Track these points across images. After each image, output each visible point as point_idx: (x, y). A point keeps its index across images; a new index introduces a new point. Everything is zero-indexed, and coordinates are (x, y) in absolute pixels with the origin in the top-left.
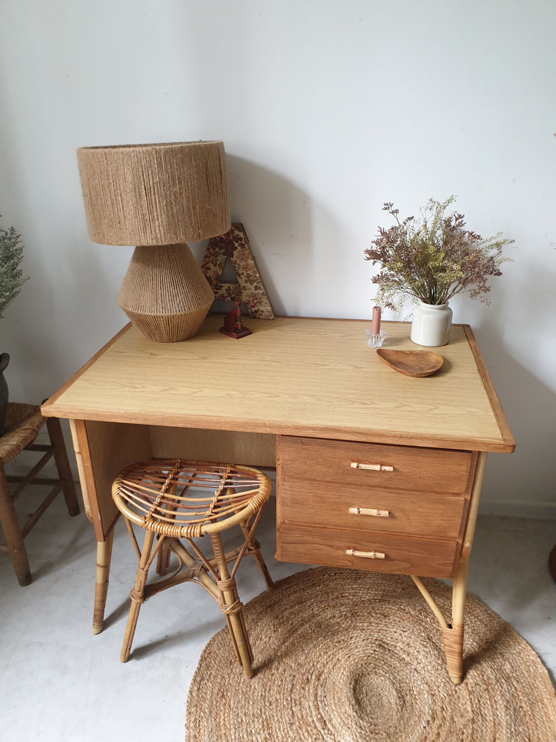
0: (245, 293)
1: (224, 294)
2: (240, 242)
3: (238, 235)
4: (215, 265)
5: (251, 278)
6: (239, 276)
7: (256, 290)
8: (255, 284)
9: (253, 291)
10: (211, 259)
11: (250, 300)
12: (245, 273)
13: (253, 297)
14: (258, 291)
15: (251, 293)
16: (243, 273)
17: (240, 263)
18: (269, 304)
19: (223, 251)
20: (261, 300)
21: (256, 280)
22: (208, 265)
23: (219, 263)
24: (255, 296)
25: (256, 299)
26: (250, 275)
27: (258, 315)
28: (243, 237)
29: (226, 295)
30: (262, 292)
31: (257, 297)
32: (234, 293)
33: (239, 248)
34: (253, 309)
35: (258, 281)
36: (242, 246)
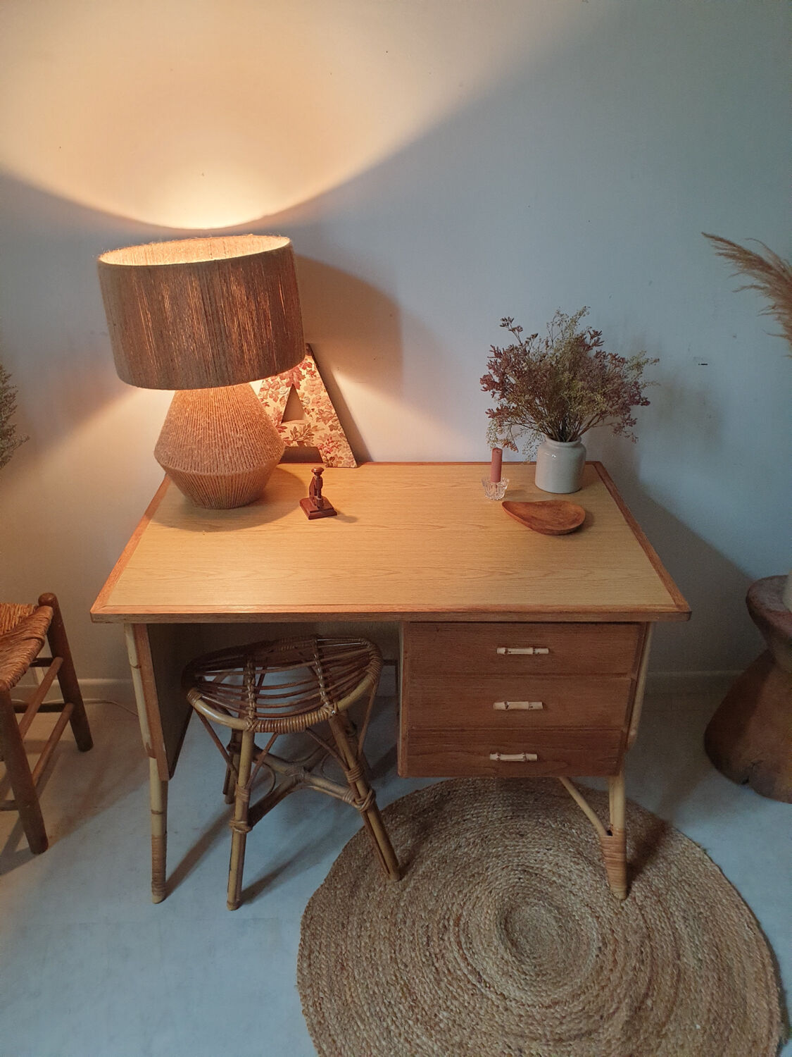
0: (316, 435)
1: (288, 438)
2: (309, 369)
4: (275, 400)
5: (324, 415)
6: (308, 414)
7: (331, 430)
8: (330, 423)
9: (328, 431)
10: (270, 392)
11: (324, 443)
12: (316, 409)
13: (328, 440)
14: (334, 431)
15: (326, 435)
16: (313, 410)
17: (310, 396)
18: (349, 448)
19: (285, 381)
20: (339, 443)
21: (331, 418)
22: (265, 401)
23: (280, 396)
24: (331, 438)
25: (332, 442)
26: (323, 411)
27: (334, 463)
28: (313, 362)
29: (291, 439)
30: (339, 433)
31: (333, 439)
32: (301, 436)
33: (308, 377)
34: (329, 456)
35: (335, 418)
36: (312, 374)
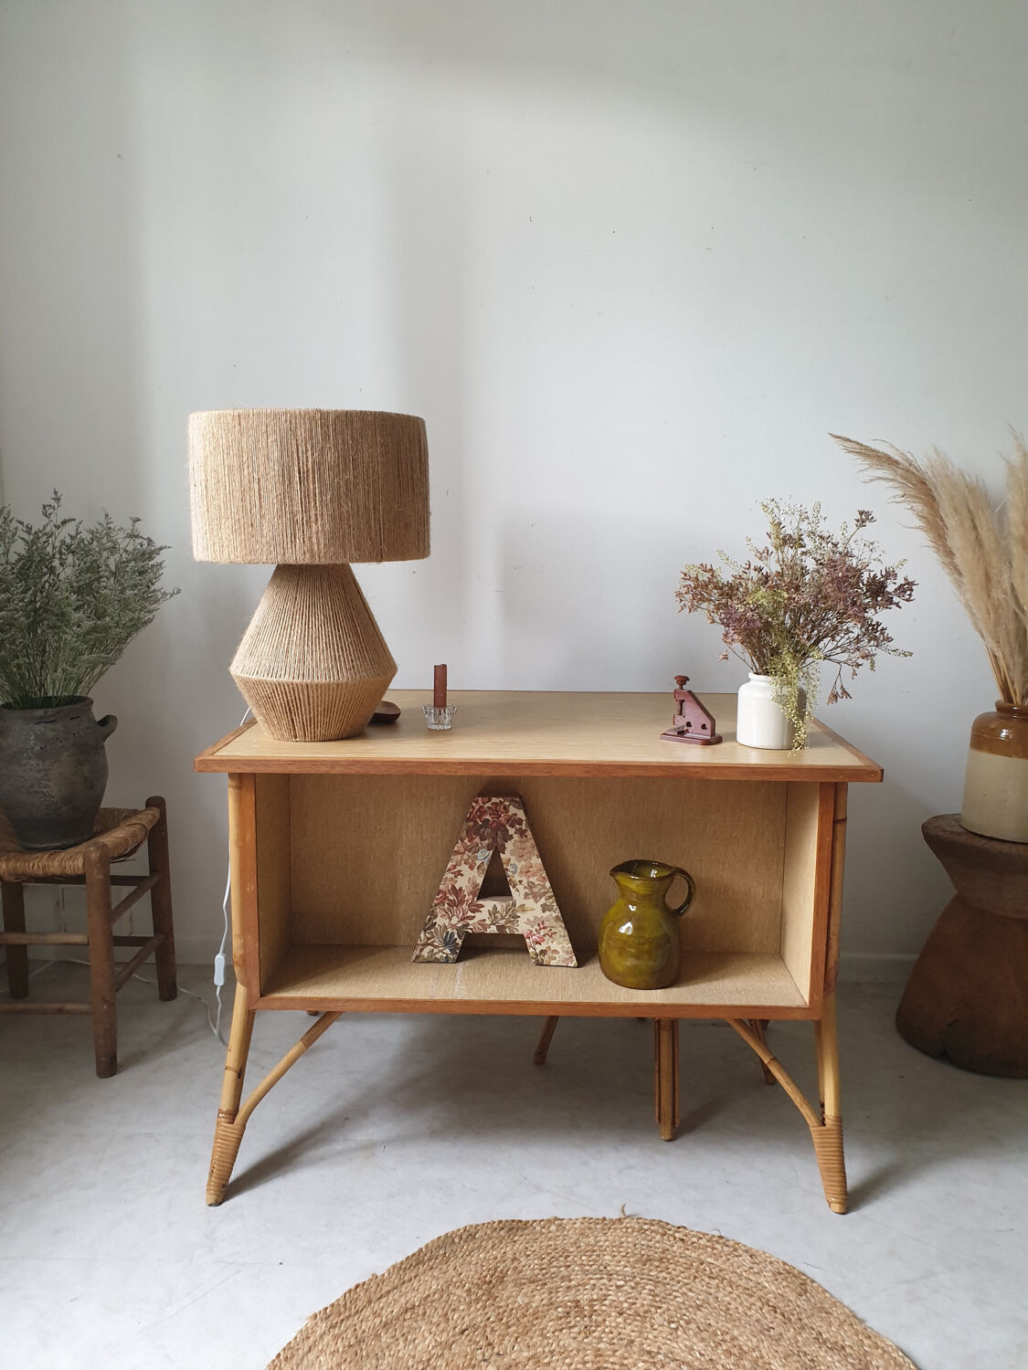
0: (523, 917)
1: (484, 920)
2: (518, 827)
3: (515, 814)
4: (471, 868)
5: (536, 890)
6: (514, 887)
7: (544, 912)
8: (543, 901)
9: (539, 913)
10: (465, 857)
11: (534, 930)
12: (525, 881)
13: (539, 925)
14: (547, 913)
15: (536, 918)
16: (520, 882)
17: (517, 863)
18: (568, 937)
19: (486, 842)
20: (553, 931)
21: (545, 893)
22: (458, 868)
23: (478, 863)
24: (543, 923)
25: (545, 928)
26: (533, 884)
27: (546, 959)
28: (524, 818)
29: (488, 922)
30: (554, 915)
31: (546, 924)
32: (503, 918)
33: (516, 837)
34: (539, 948)
35: (549, 894)
36: (522, 833)
